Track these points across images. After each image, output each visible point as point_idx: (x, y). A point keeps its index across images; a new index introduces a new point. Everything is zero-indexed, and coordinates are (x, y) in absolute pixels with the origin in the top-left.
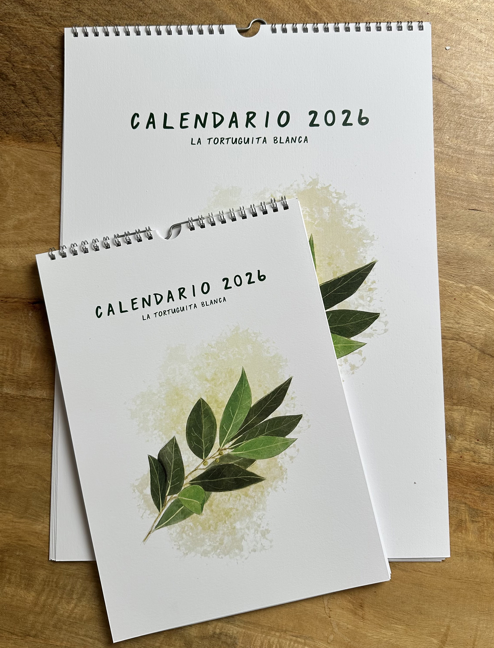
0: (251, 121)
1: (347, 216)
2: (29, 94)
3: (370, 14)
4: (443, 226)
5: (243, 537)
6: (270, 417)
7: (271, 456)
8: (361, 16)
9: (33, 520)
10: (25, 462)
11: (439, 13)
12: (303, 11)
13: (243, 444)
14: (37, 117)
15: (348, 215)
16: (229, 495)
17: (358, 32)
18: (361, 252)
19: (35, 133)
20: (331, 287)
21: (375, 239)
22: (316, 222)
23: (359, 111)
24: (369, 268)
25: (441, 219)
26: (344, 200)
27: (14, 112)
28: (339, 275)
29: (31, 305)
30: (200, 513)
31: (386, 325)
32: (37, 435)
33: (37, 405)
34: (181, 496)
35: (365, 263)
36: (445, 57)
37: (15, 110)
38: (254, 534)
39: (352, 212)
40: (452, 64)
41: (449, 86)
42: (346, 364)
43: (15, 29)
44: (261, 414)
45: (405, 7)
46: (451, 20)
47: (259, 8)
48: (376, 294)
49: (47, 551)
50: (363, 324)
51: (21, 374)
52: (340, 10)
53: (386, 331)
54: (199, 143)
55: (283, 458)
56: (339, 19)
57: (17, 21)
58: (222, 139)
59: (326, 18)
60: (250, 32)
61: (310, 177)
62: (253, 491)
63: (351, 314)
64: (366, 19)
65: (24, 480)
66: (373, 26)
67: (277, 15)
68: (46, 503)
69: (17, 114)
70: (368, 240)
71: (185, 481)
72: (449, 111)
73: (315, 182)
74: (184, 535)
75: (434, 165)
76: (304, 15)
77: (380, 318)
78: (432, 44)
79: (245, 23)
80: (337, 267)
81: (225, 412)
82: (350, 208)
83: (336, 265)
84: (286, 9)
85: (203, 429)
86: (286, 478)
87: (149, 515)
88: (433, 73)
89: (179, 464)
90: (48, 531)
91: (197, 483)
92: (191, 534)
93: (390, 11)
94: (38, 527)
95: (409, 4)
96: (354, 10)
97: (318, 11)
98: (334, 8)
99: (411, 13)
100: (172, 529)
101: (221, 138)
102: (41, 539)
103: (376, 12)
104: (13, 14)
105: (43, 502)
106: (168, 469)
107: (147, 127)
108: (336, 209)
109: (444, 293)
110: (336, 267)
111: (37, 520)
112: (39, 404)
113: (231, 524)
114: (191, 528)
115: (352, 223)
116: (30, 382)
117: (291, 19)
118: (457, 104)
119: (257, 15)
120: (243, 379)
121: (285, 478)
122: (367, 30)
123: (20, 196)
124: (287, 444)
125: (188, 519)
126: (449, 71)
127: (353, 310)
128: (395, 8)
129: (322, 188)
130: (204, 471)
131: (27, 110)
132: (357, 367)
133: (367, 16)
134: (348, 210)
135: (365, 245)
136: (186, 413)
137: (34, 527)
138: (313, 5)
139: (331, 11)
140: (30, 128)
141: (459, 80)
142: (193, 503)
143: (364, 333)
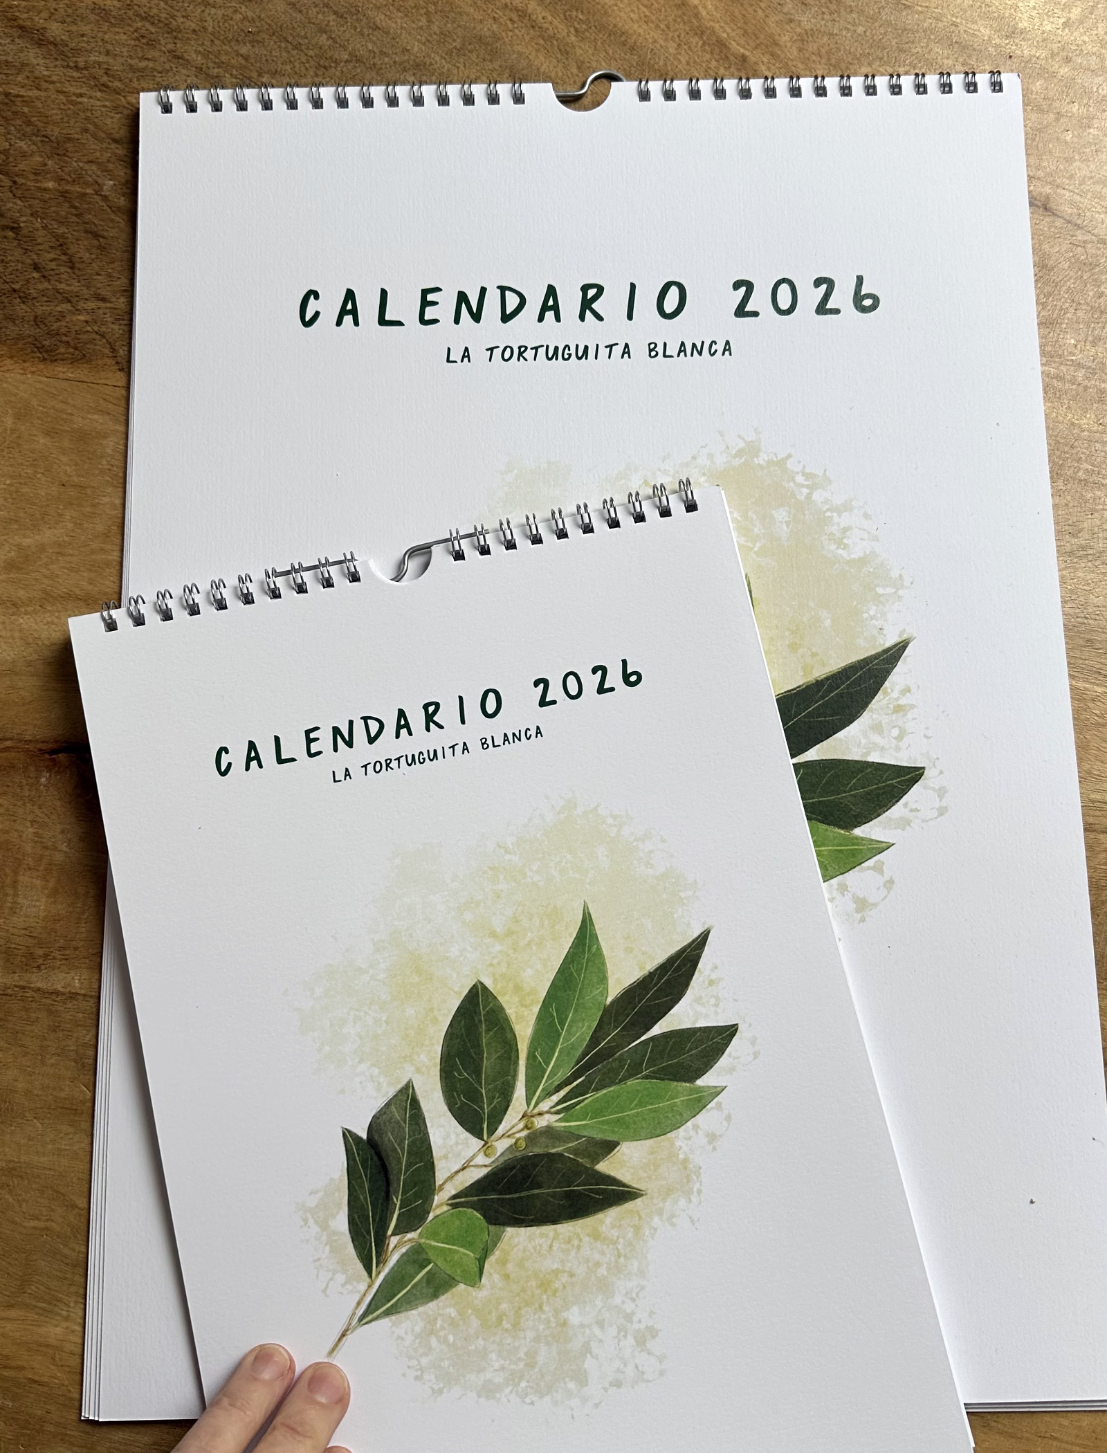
0: (593, 306)
1: (834, 529)
2: (52, 247)
3: (871, 58)
4: (1071, 553)
5: (586, 1349)
6: (656, 1030)
7: (658, 1132)
8: (851, 64)
9: (41, 1311)
10: (23, 1158)
11: (1037, 55)
12: (712, 53)
13: (586, 1102)
14: (69, 301)
15: (836, 527)
16: (551, 1234)
17: (846, 98)
18: (873, 617)
19: (64, 339)
20: (798, 704)
21: (907, 583)
22: (758, 545)
23: (855, 280)
24: (894, 655)
25: (1067, 537)
26: (826, 490)
27: (14, 290)
28: (819, 673)
29: (47, 756)
30: (475, 1284)
31: (941, 797)
32: (54, 1089)
33: (57, 1011)
34: (427, 1238)
35: (884, 644)
36: (1057, 155)
37: (17, 286)
38: (616, 1340)
39: (845, 520)
40: (1073, 172)
41: (1069, 222)
42: (843, 895)
43: (19, 99)
44: (632, 1024)
45: (956, 42)
46: (1066, 70)
47: (606, 46)
48: (913, 719)
49: (77, 1396)
50: (884, 796)
51: (16, 931)
52: (800, 50)
53: (942, 811)
54: (466, 359)
55: (689, 1138)
56: (799, 71)
57: (26, 81)
58: (523, 349)
59: (769, 69)
60: (585, 101)
61: (739, 436)
62: (613, 1226)
63: (853, 769)
64: (865, 70)
65: (20, 1206)
66: (881, 82)
67: (649, 63)
68: (74, 1266)
69: (22, 294)
70: (887, 586)
71: (436, 1197)
72: (1072, 281)
73: (752, 449)
74: (434, 1341)
75: (1043, 408)
76: (714, 63)
77: (926, 779)
78: (1025, 126)
79: (575, 82)
80: (814, 655)
81: (540, 1018)
82: (841, 509)
83: (809, 649)
84: (670, 50)
85: (483, 1061)
86: (699, 1192)
87: (343, 1286)
88: (1030, 192)
89: (422, 1152)
90: (80, 1341)
91: (467, 1202)
92: (451, 1338)
93: (920, 52)
94: (54, 1331)
95: (965, 36)
96: (833, 51)
97: (747, 53)
98: (786, 47)
99: (970, 56)
100: (404, 1325)
101: (520, 348)
102: (60, 1363)
103: (885, 54)
104: (17, 64)
105: (67, 1264)
106: (392, 1165)
107: (339, 323)
108: (806, 512)
109: (1083, 717)
110: (810, 653)
111: (52, 1312)
112: (62, 1008)
113: (557, 1312)
114: (453, 1323)
115: (846, 547)
116: (40, 952)
117: (684, 72)
118: (1091, 264)
119: (603, 64)
120: (586, 934)
121: (695, 1190)
122: (868, 94)
123: (25, 490)
124: (699, 1100)
125: (443, 1298)
126: (1067, 187)
127: (857, 759)
128: (932, 45)
129: (770, 463)
130: (485, 1171)
131: (46, 285)
132: (872, 905)
133: (865, 64)
134: (835, 514)
135: (881, 599)
136: (440, 1018)
137: (42, 1330)
138: (734, 40)
139: (779, 52)
140: (53, 328)
141: (1093, 209)
142: (456, 1257)
143: (887, 817)
